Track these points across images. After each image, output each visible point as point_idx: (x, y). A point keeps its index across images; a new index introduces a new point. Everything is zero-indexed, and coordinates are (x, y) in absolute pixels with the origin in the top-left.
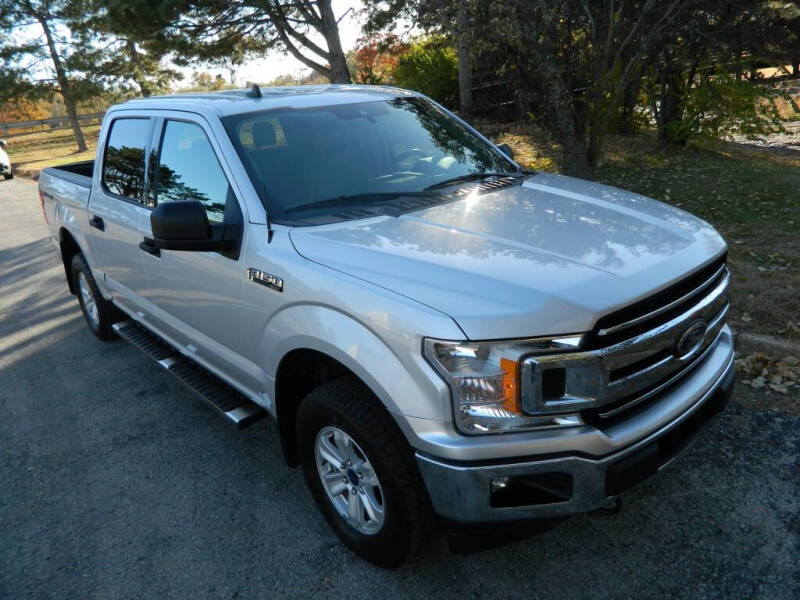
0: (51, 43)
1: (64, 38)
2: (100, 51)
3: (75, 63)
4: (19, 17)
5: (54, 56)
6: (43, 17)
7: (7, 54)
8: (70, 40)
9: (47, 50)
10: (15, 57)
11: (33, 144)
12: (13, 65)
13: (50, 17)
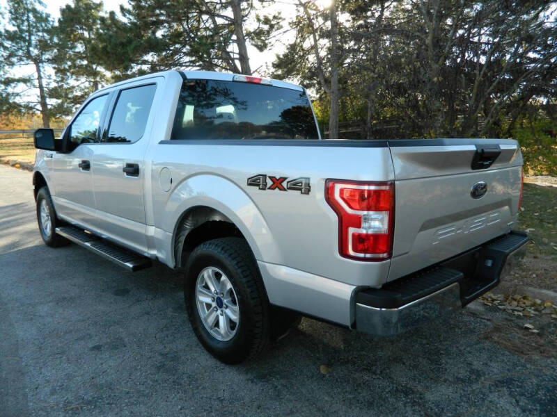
0: (40, 78)
1: (50, 76)
2: (73, 87)
3: (54, 93)
4: (21, 60)
5: (41, 87)
6: (37, 61)
7: (8, 82)
8: (54, 77)
9: (36, 83)
10: (13, 85)
11: (14, 145)
12: (10, 90)
13: (42, 62)
